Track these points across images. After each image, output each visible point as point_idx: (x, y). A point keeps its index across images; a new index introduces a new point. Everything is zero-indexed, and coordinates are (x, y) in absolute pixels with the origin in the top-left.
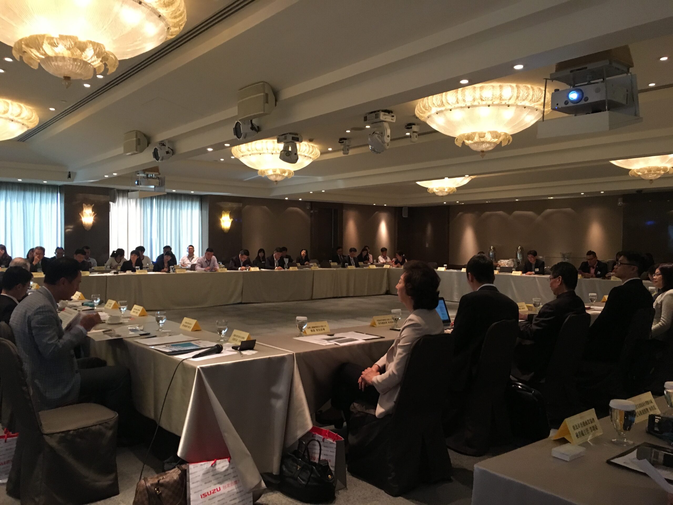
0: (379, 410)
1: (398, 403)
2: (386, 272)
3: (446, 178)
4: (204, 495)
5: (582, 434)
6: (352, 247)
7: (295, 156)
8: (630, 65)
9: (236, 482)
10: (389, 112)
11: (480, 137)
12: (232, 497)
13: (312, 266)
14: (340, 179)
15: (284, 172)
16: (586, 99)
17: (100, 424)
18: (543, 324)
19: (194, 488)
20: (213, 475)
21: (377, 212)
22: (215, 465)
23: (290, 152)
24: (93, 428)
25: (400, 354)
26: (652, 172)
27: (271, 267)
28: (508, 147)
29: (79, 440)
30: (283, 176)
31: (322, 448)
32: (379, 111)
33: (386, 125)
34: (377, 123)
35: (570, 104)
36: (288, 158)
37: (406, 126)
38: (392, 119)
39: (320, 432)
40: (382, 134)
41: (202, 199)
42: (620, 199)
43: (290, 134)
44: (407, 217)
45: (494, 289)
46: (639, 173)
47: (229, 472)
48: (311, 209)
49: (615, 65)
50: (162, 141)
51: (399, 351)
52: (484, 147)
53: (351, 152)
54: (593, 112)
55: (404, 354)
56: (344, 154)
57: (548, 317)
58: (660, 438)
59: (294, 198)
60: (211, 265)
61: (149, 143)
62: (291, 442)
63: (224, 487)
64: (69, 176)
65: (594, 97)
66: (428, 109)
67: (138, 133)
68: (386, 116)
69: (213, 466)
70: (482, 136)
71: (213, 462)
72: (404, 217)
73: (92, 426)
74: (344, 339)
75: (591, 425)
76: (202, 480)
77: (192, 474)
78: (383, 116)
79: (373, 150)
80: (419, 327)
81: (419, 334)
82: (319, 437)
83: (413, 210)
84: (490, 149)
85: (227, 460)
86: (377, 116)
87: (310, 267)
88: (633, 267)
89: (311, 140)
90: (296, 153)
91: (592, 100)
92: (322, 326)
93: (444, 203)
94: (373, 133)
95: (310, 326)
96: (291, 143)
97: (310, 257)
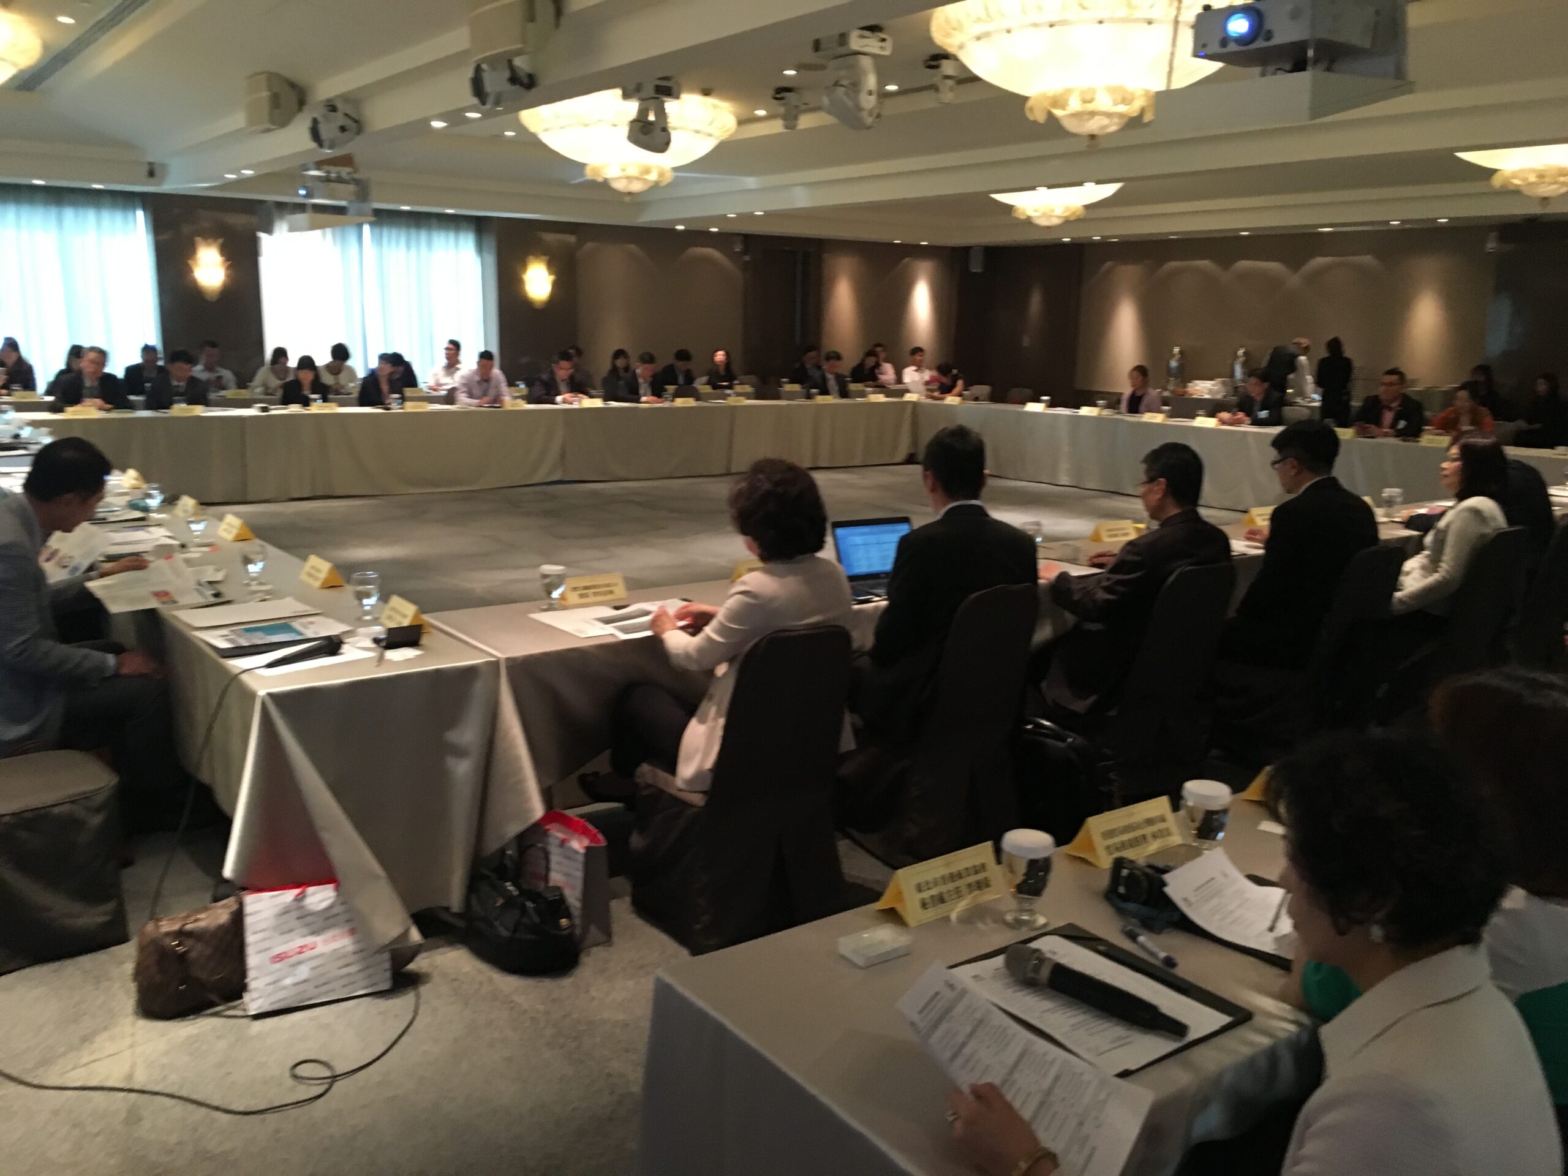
2: (909, 410)
3: (1042, 190)
4: (279, 958)
5: (941, 899)
7: (664, 133)
9: (352, 932)
10: (874, 29)
11: (1085, 101)
12: (340, 963)
14: (794, 185)
15: (647, 171)
16: (1269, 36)
17: (72, 802)
18: (1120, 588)
19: (256, 942)
20: (298, 918)
21: (907, 260)
22: (304, 897)
23: (651, 123)
24: (56, 810)
26: (1547, 180)
27: (630, 396)
29: (23, 834)
30: (645, 180)
33: (866, 62)
35: (1233, 47)
36: (642, 137)
37: (926, 62)
38: (882, 48)
40: (855, 86)
41: (480, 226)
42: (1491, 236)
44: (979, 270)
46: (1517, 182)
47: (335, 911)
48: (745, 251)
50: (329, 100)
52: (1093, 126)
53: (806, 121)
56: (786, 127)
57: (1129, 574)
59: (696, 227)
60: (492, 393)
61: (302, 103)
62: (492, 846)
63: (325, 942)
64: (151, 174)
65: (1287, 32)
66: (959, 28)
67: (272, 77)
68: (865, 41)
69: (300, 898)
70: (1088, 97)
71: (296, 891)
72: (974, 271)
73: (53, 806)
75: (972, 879)
76: (275, 928)
77: (251, 914)
78: (858, 40)
83: (994, 254)
84: (1113, 129)
85: (331, 886)
86: (843, 42)
89: (706, 92)
90: (664, 126)
91: (1278, 39)
92: (608, 585)
93: (1064, 240)
94: (837, 84)
95: (576, 586)
96: (653, 100)
97: (735, 368)
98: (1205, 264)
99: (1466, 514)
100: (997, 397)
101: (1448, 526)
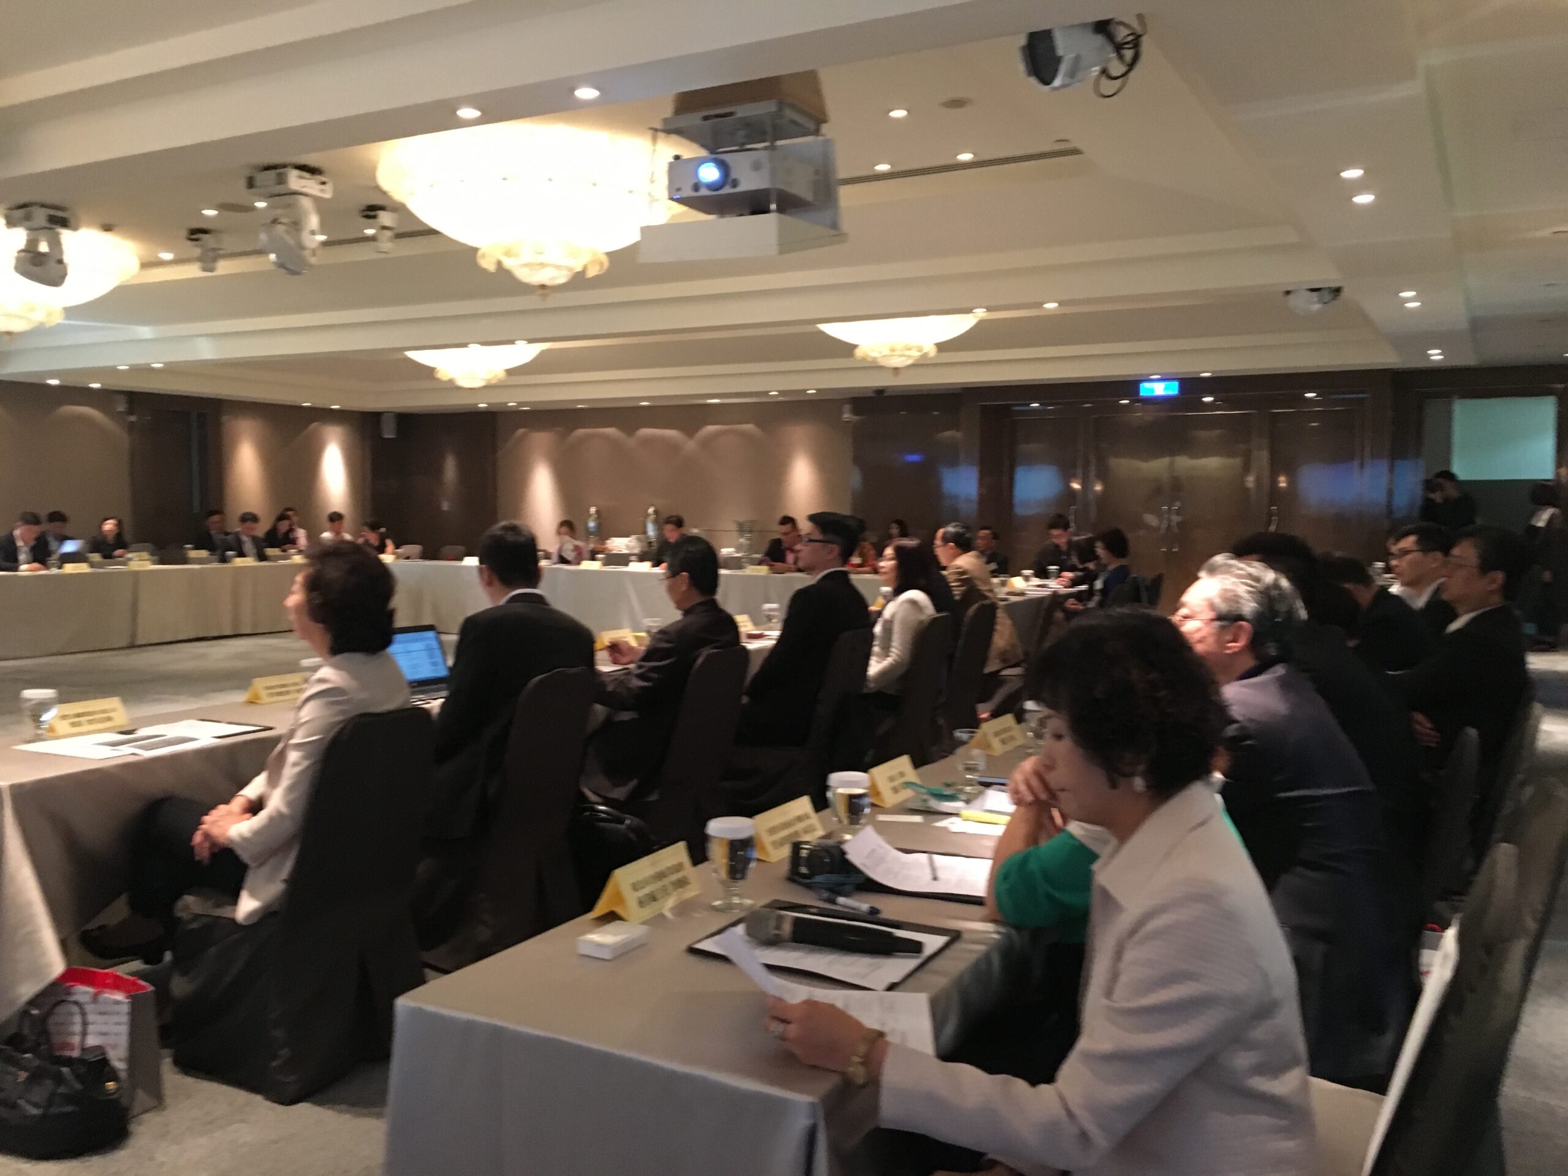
0: (247, 905)
1: (294, 882)
3: (474, 347)
5: (653, 898)
6: (248, 510)
7: (58, 265)
8: (819, 119)
10: (311, 170)
11: (536, 252)
13: (130, 559)
14: (201, 336)
15: (32, 309)
16: (735, 183)
18: (654, 675)
21: (313, 424)
23: (43, 254)
25: (295, 764)
26: (896, 353)
28: (599, 282)
30: (29, 319)
31: (91, 1018)
32: (284, 166)
33: (306, 203)
34: (285, 197)
35: (704, 192)
36: (36, 270)
37: (364, 211)
38: (322, 191)
39: (88, 979)
40: (296, 225)
42: (847, 407)
43: (43, 206)
44: (391, 436)
45: (539, 599)
46: (874, 354)
48: (130, 412)
49: (789, 114)
51: (293, 756)
52: (544, 276)
53: (224, 267)
54: (754, 213)
55: (306, 763)
56: (204, 270)
57: (660, 661)
58: (809, 887)
59: (72, 382)
65: (749, 181)
68: (304, 182)
70: (541, 248)
72: (386, 436)
74: (163, 740)
75: (674, 877)
78: (295, 181)
79: (281, 265)
80: (343, 696)
81: (342, 712)
82: (83, 992)
83: (407, 420)
84: (559, 282)
86: (282, 180)
87: (124, 564)
88: (831, 546)
89: (107, 228)
90: (59, 258)
91: (746, 186)
92: (104, 711)
93: (480, 405)
94: (275, 221)
95: (66, 713)
96: (46, 230)
97: (128, 537)
98: (611, 431)
99: (907, 606)
100: (430, 554)
101: (893, 616)
